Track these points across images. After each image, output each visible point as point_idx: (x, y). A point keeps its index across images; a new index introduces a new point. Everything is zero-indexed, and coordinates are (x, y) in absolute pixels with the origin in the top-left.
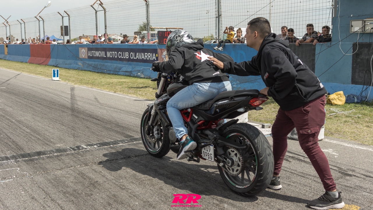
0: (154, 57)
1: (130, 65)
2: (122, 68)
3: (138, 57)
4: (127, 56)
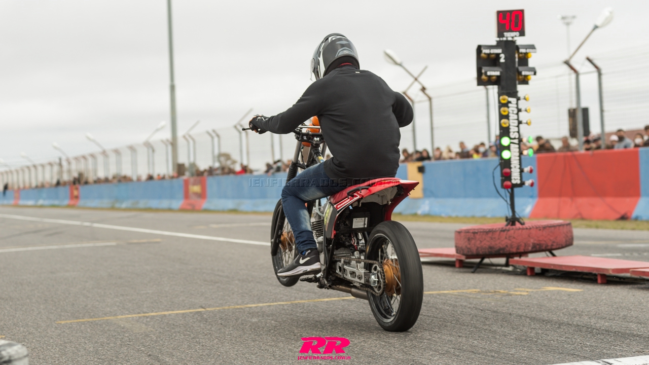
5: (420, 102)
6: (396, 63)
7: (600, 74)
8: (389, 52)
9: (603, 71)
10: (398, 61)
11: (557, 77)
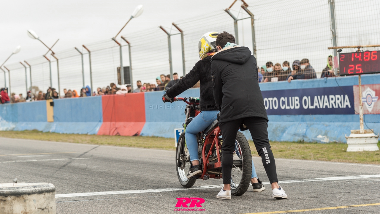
0: (347, 102)
1: (303, 121)
2: (287, 128)
3: (317, 104)
4: (297, 105)
5: (53, 61)
6: (35, 38)
7: (130, 47)
8: (30, 31)
9: (131, 45)
10: (37, 37)
11: (112, 48)
